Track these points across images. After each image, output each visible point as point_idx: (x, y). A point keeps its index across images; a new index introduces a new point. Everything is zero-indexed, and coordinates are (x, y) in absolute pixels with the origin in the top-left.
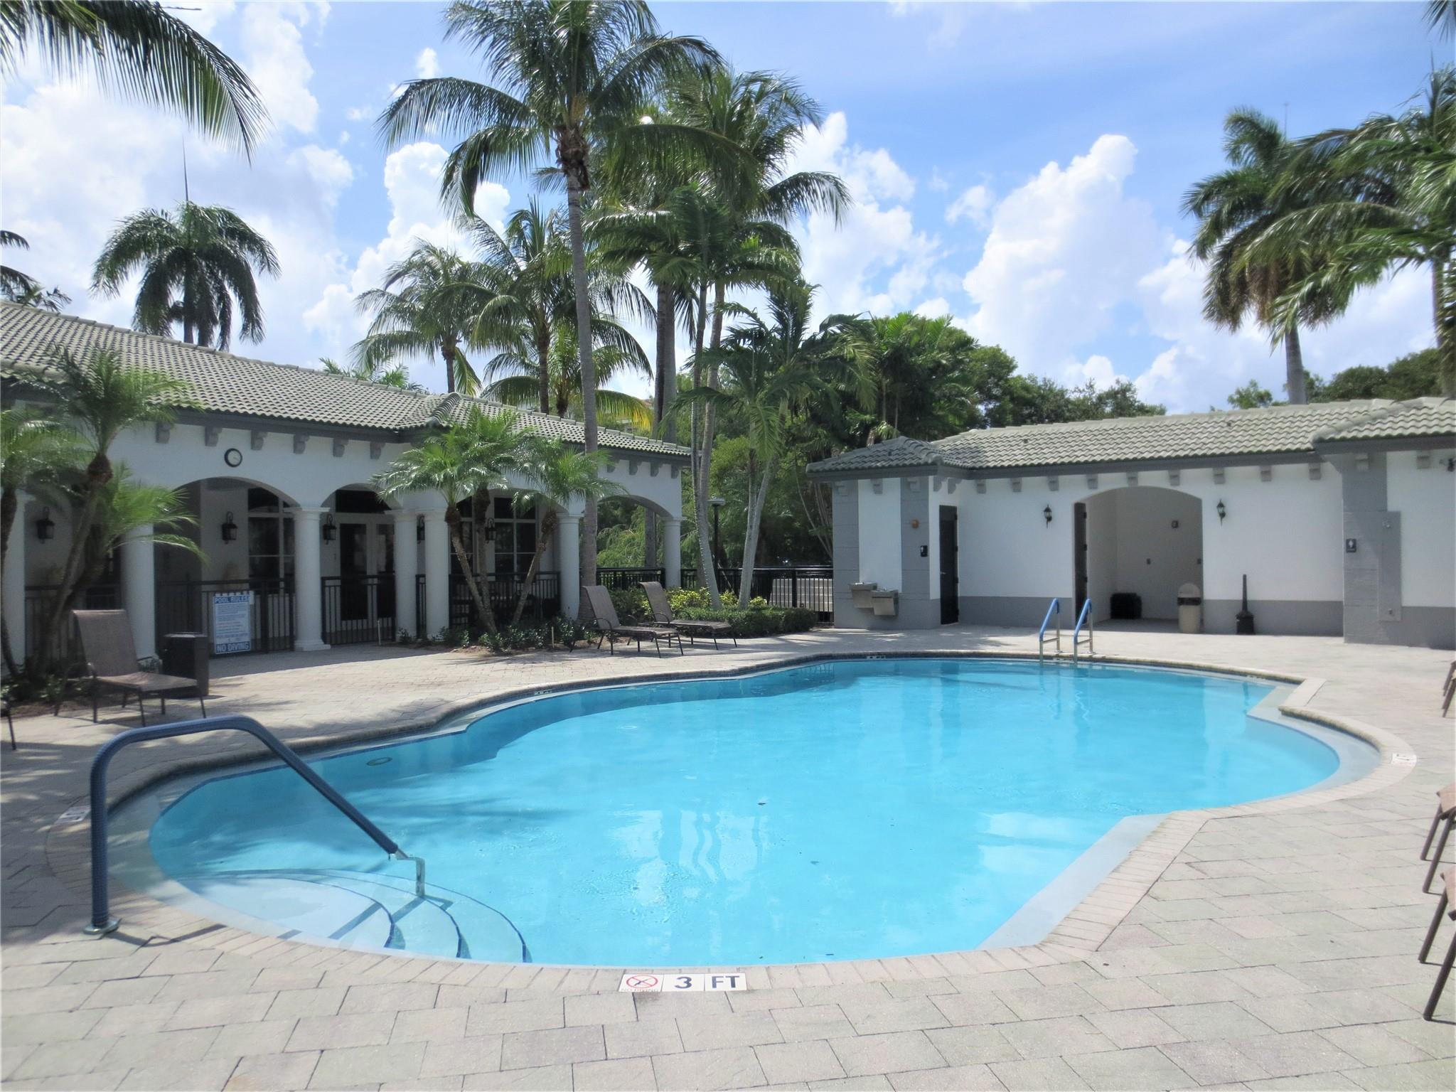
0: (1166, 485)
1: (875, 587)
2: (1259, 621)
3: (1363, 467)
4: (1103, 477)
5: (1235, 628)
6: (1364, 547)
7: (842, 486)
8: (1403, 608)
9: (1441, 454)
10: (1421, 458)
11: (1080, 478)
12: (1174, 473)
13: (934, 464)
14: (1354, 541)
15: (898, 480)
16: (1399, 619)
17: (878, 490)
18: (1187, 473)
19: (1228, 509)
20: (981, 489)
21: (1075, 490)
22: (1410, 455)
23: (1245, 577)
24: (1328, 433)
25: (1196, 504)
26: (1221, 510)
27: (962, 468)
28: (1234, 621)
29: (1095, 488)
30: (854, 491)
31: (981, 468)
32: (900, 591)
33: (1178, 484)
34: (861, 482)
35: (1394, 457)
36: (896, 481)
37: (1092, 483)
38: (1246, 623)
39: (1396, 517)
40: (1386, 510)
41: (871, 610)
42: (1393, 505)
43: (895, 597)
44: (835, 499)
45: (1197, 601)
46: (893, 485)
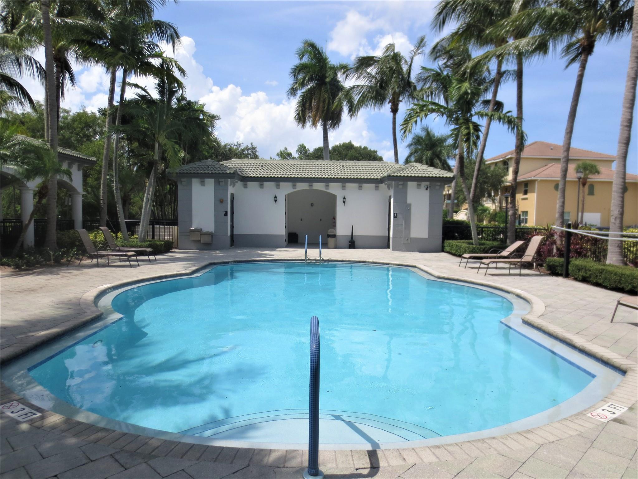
0: (323, 189)
1: (201, 230)
2: (357, 243)
3: (401, 187)
4: (298, 184)
5: (348, 247)
6: (399, 216)
7: (185, 181)
8: (411, 238)
9: (424, 184)
10: (418, 185)
11: (290, 184)
12: (327, 184)
13: (234, 173)
14: (397, 214)
15: (213, 180)
16: (409, 242)
17: (203, 183)
18: (331, 185)
19: (347, 200)
20: (245, 186)
21: (286, 189)
22: (414, 184)
23: (352, 226)
24: (392, 174)
25: (334, 197)
26: (344, 200)
27: (240, 176)
28: (347, 244)
29: (296, 188)
30: (190, 184)
31: (248, 177)
32: (214, 232)
33: (328, 189)
34: (193, 180)
35: (410, 184)
36: (212, 180)
37: (294, 186)
38: (352, 244)
39: (410, 205)
40: (407, 203)
41: (200, 241)
42: (409, 201)
43: (211, 235)
44: (180, 187)
45: (334, 236)
46: (210, 183)
